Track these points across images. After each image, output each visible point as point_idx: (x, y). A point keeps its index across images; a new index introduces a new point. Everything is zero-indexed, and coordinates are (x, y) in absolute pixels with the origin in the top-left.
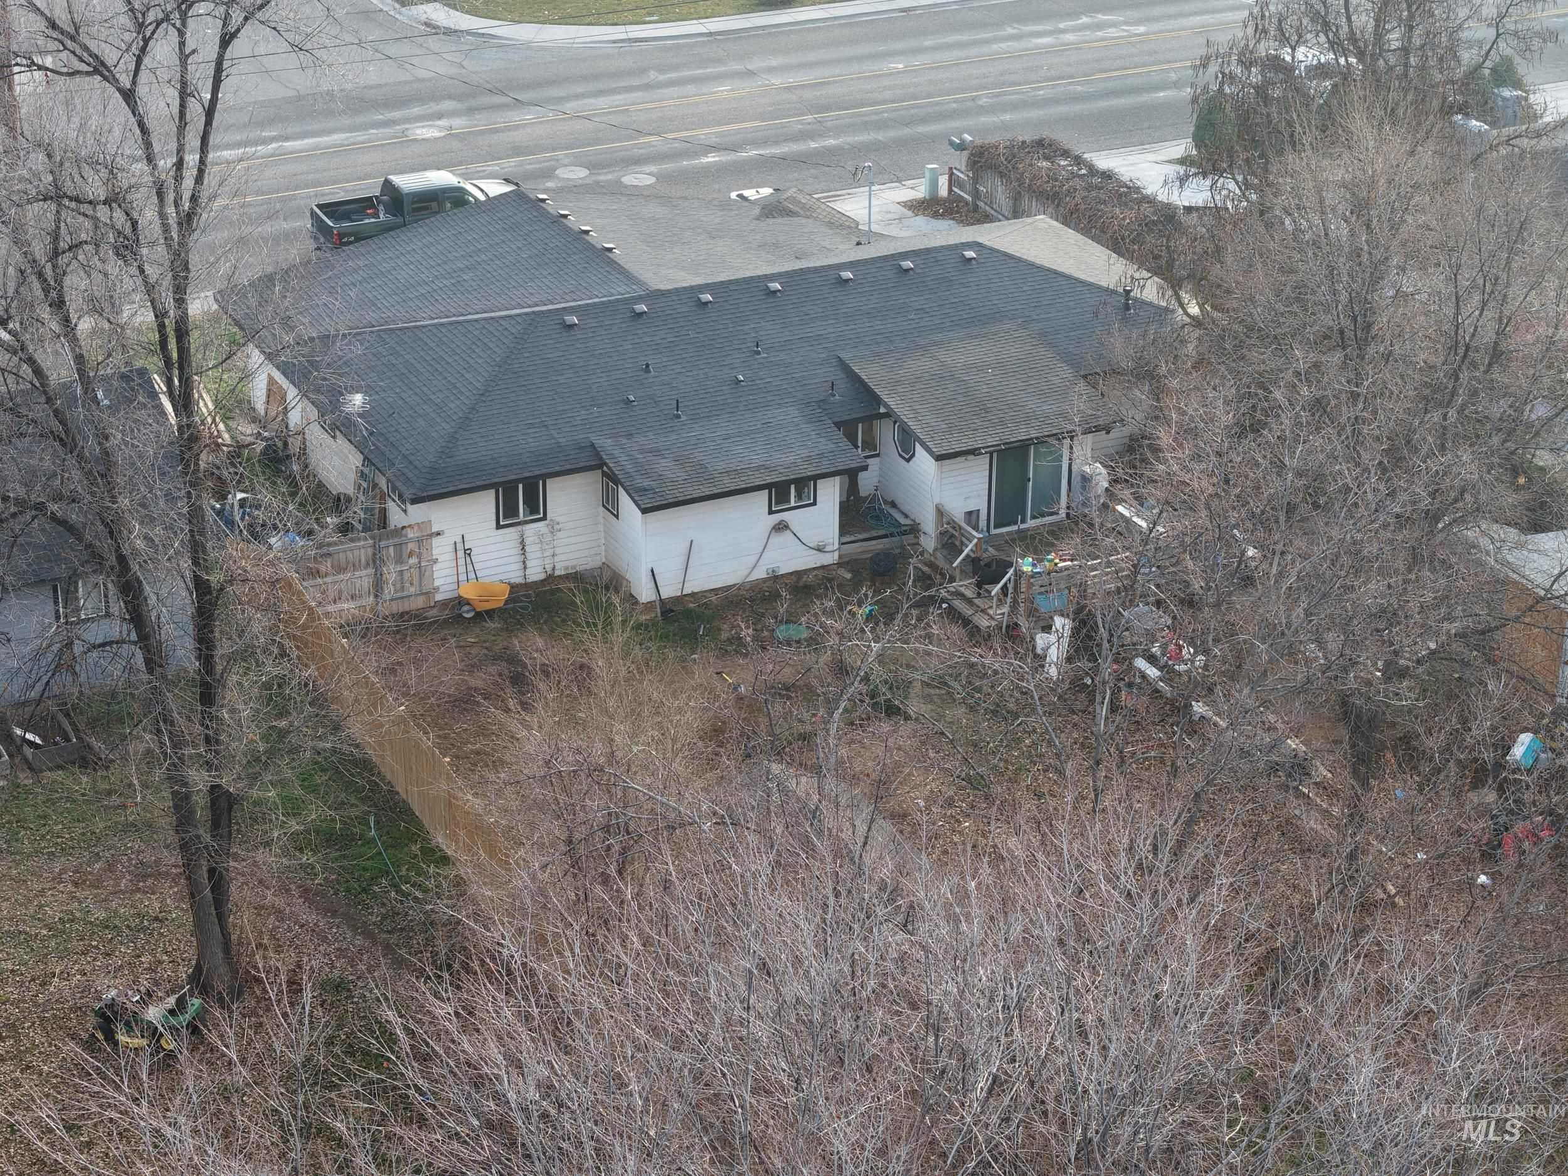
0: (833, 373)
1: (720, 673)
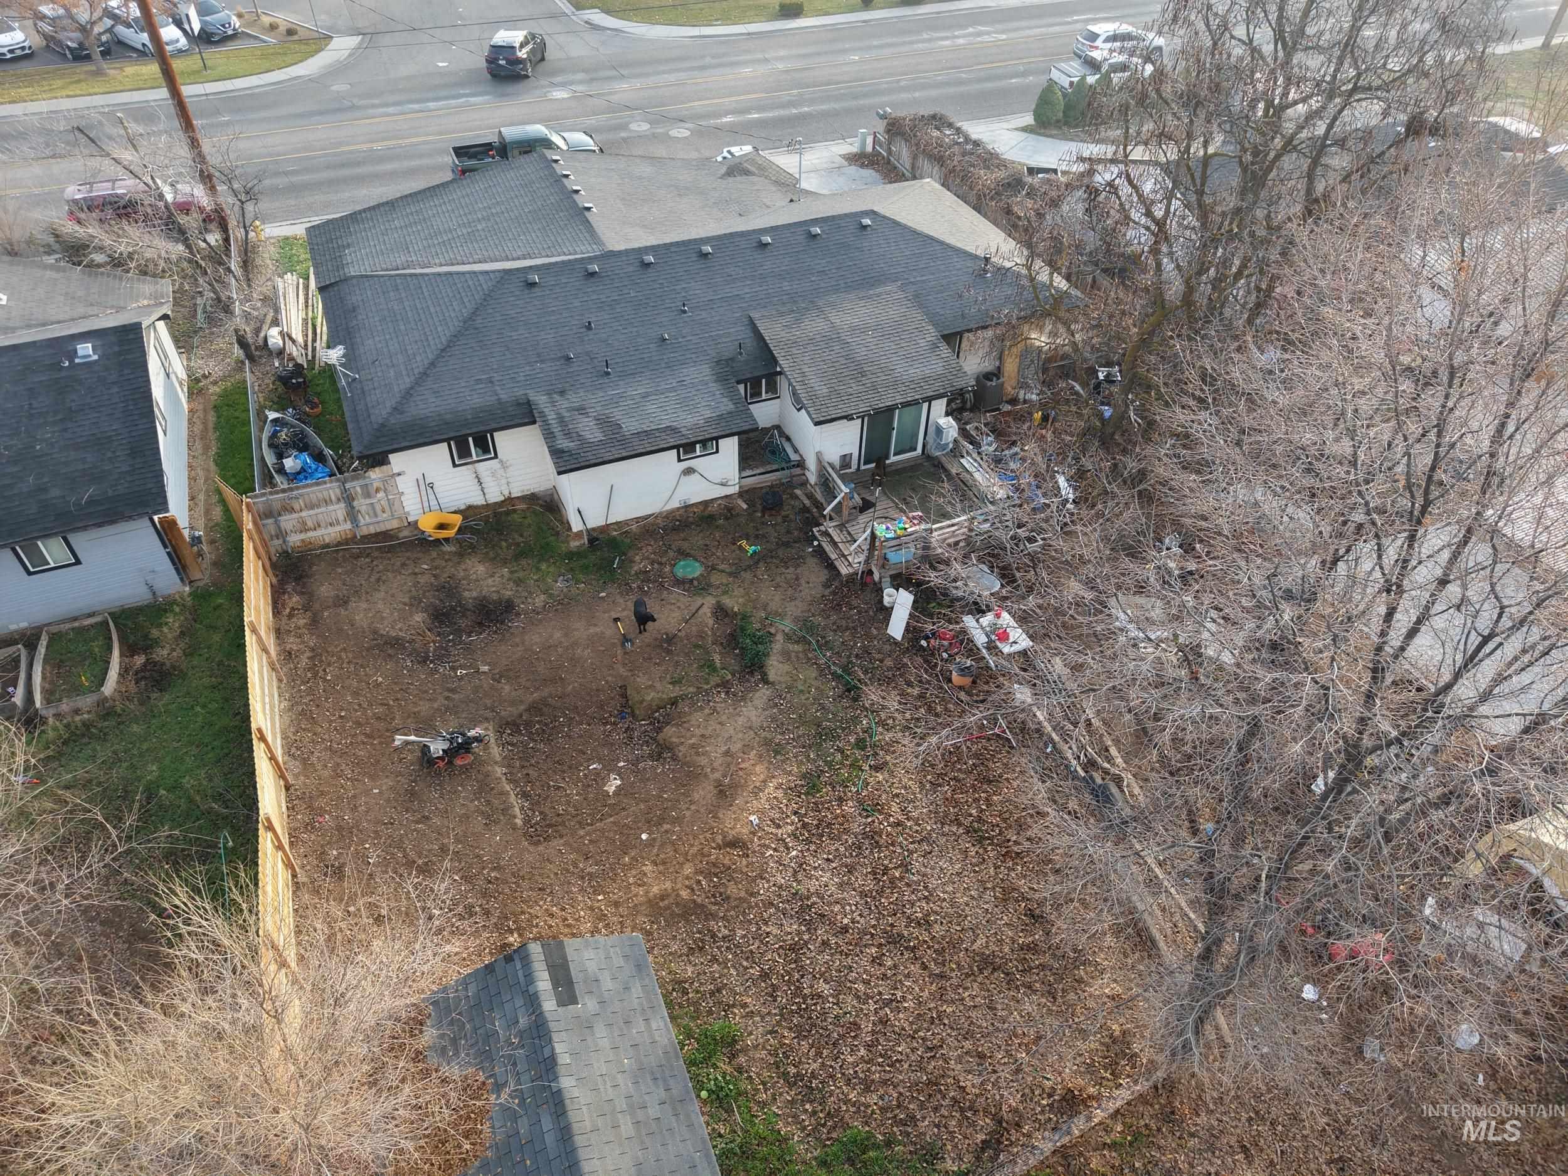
0: (742, 333)
1: (616, 620)
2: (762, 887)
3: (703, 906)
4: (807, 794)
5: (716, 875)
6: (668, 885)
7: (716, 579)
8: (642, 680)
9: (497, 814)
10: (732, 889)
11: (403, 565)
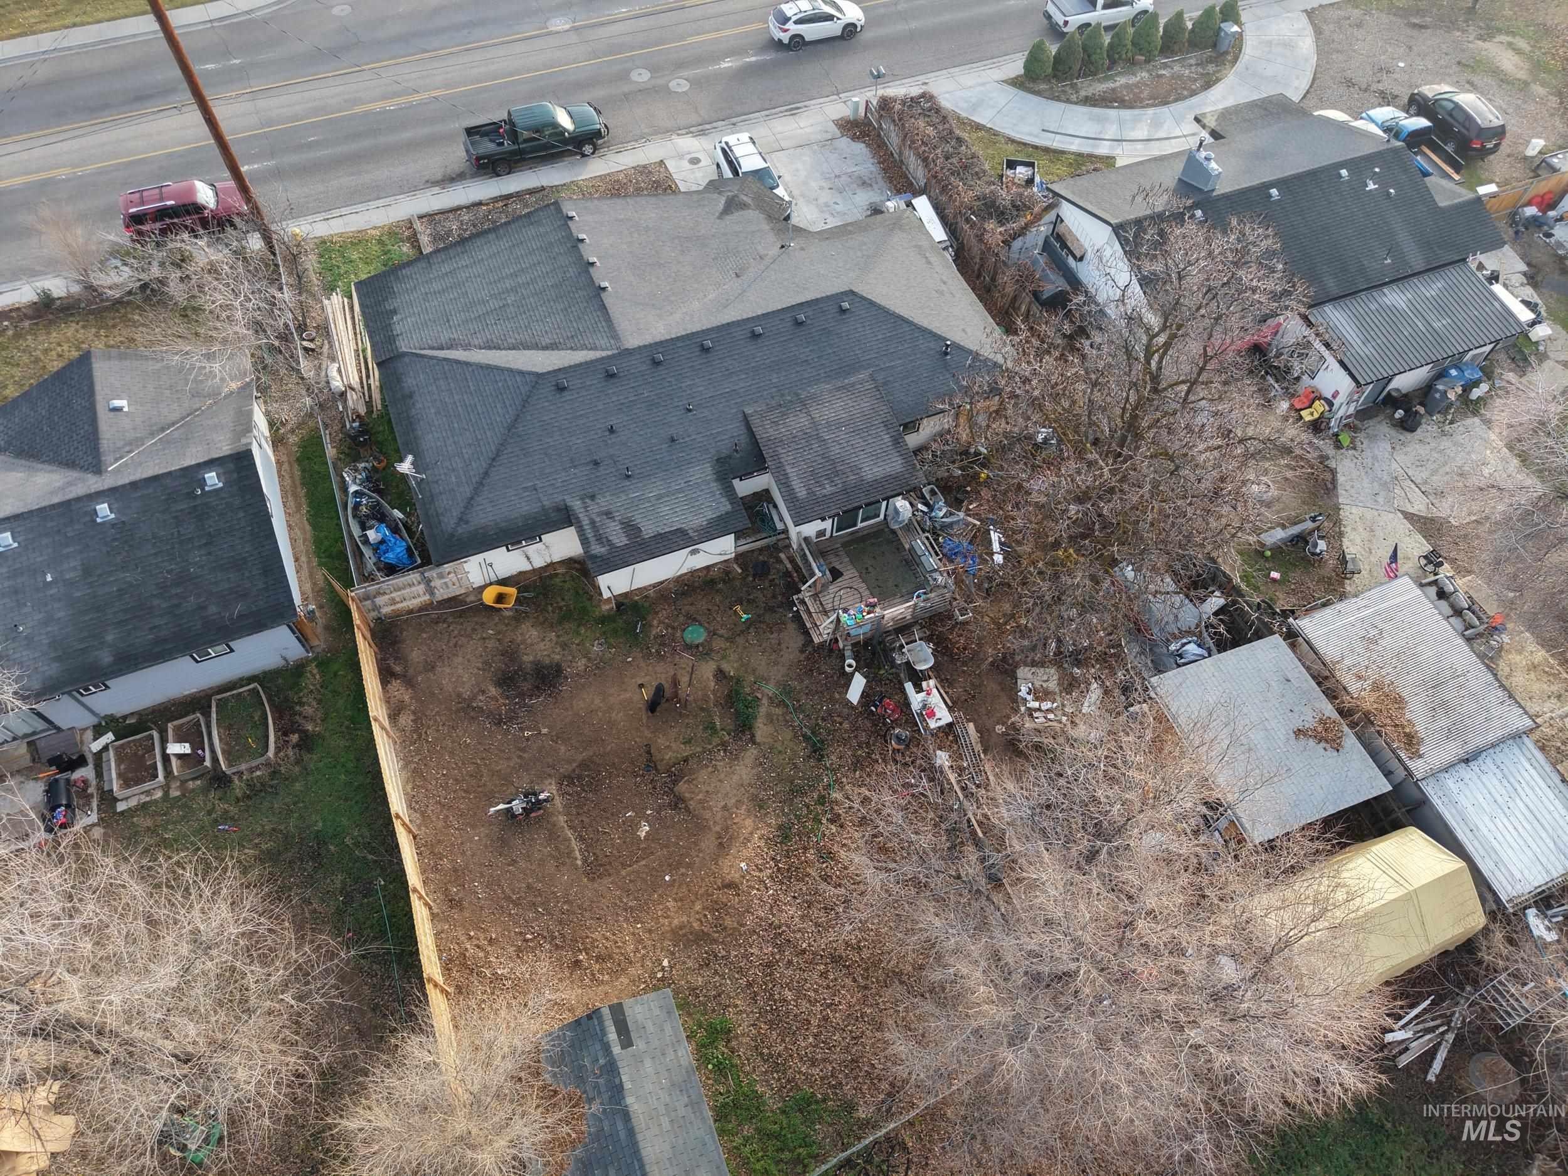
0: (735, 429)
1: (641, 686)
2: (749, 920)
3: (708, 935)
4: (781, 843)
5: (717, 910)
6: (685, 919)
7: (718, 644)
8: (662, 741)
9: (563, 857)
10: (728, 922)
11: (474, 630)
